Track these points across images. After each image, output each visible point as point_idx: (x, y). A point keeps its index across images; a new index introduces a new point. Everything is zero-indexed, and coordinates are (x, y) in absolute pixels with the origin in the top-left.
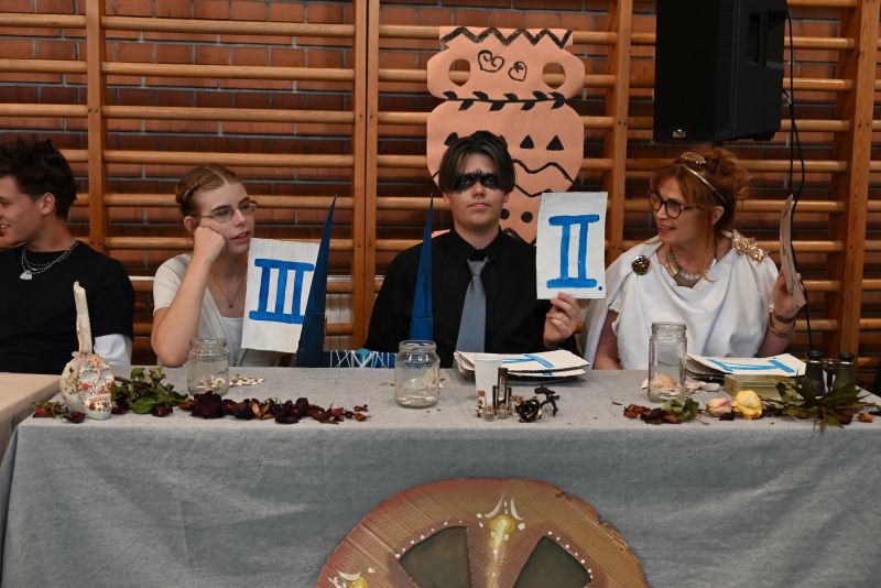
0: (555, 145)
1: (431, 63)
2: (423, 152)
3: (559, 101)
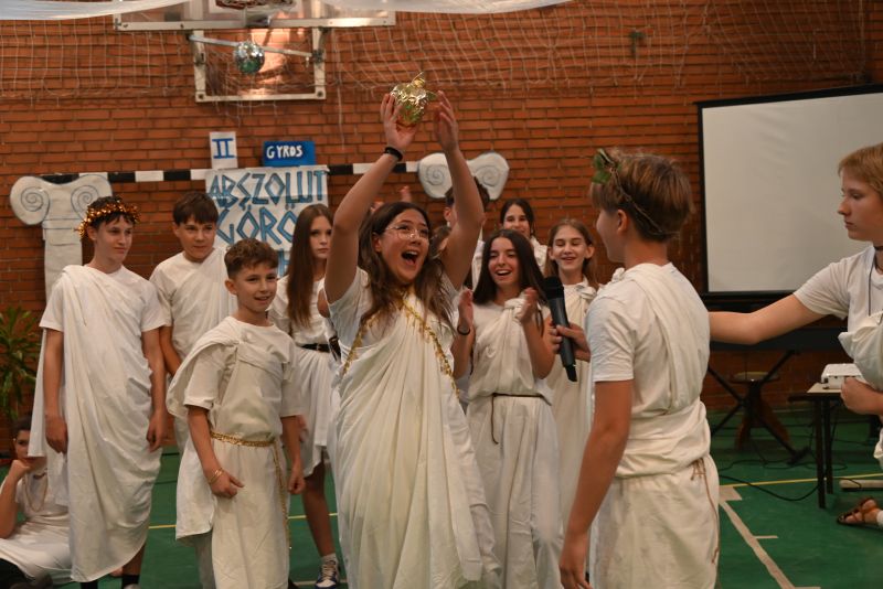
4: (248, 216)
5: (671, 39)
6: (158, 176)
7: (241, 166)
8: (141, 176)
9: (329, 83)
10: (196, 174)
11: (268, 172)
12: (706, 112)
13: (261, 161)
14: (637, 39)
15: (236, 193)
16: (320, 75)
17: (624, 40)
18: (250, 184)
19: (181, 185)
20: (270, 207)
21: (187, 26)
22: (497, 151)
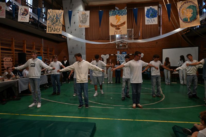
0: (11, 64)
1: (4, 59)
2: (3, 65)
3: (11, 61)
4: (120, 58)
5: (160, 42)
6: (113, 55)
7: (120, 54)
8: (111, 55)
9: (128, 47)
10: (116, 55)
11: (122, 55)
12: (163, 50)
13: (122, 54)
14: (157, 43)
15: (119, 56)
16: (127, 46)
17: (156, 43)
18: (121, 56)
19: (115, 55)
20: (122, 57)
21: (116, 43)
22: (143, 53)
